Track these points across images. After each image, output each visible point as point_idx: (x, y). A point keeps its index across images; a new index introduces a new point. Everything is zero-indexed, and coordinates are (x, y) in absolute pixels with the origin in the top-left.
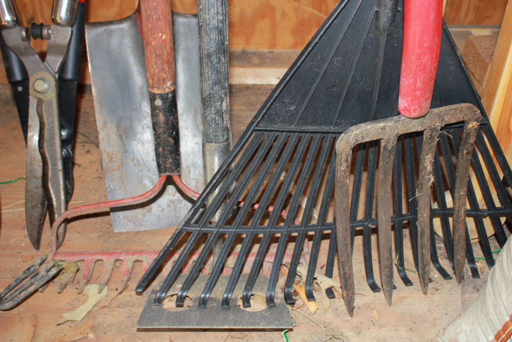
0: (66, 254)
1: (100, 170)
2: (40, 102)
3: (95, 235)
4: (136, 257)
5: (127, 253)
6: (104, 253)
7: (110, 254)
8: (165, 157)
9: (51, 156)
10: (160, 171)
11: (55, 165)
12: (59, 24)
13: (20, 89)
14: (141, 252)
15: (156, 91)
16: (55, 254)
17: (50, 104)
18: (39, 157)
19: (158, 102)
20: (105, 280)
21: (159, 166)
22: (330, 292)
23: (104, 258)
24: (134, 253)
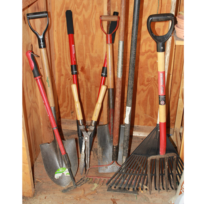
0: (89, 176)
1: (94, 157)
2: (86, 142)
3: (94, 173)
4: (105, 178)
5: (103, 177)
6: (97, 177)
7: (99, 177)
8: (114, 158)
9: (87, 154)
10: (112, 160)
11: (88, 156)
12: (92, 126)
13: (80, 138)
14: (105, 177)
15: (114, 145)
16: (87, 176)
17: (88, 143)
18: (84, 154)
19: (115, 147)
20: (98, 183)
21: (112, 159)
22: (146, 189)
23: (98, 178)
24: (104, 177)
